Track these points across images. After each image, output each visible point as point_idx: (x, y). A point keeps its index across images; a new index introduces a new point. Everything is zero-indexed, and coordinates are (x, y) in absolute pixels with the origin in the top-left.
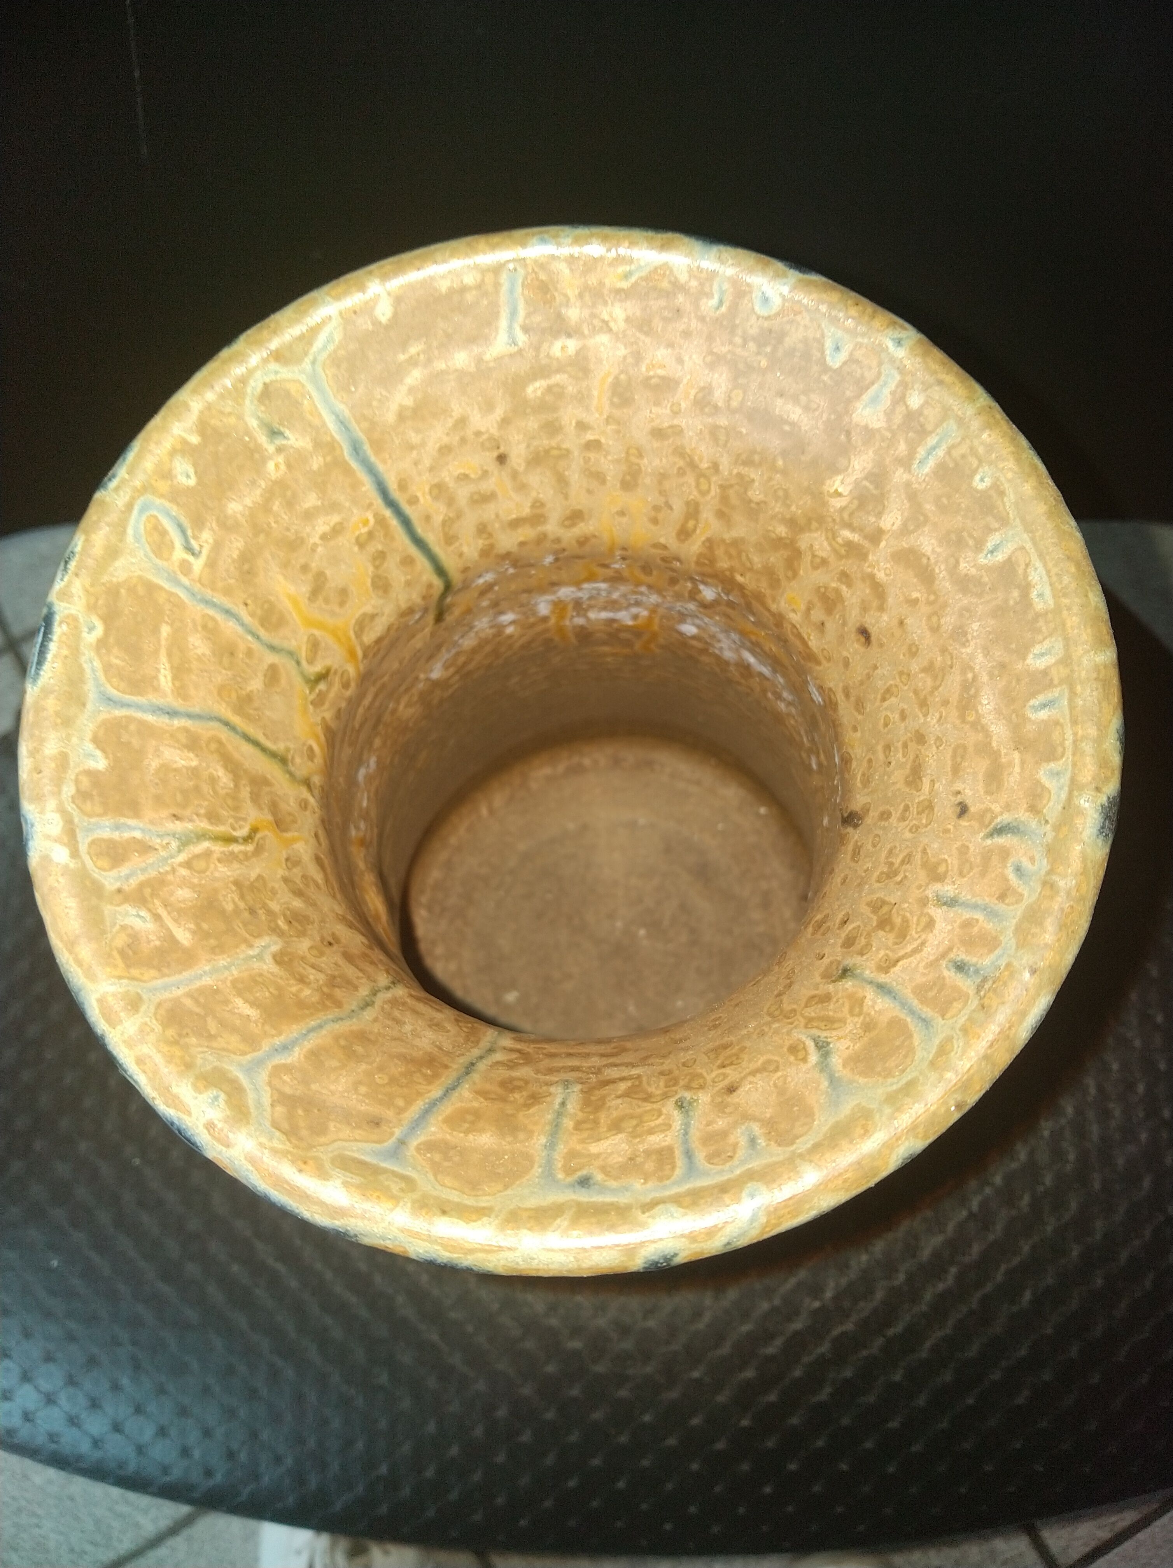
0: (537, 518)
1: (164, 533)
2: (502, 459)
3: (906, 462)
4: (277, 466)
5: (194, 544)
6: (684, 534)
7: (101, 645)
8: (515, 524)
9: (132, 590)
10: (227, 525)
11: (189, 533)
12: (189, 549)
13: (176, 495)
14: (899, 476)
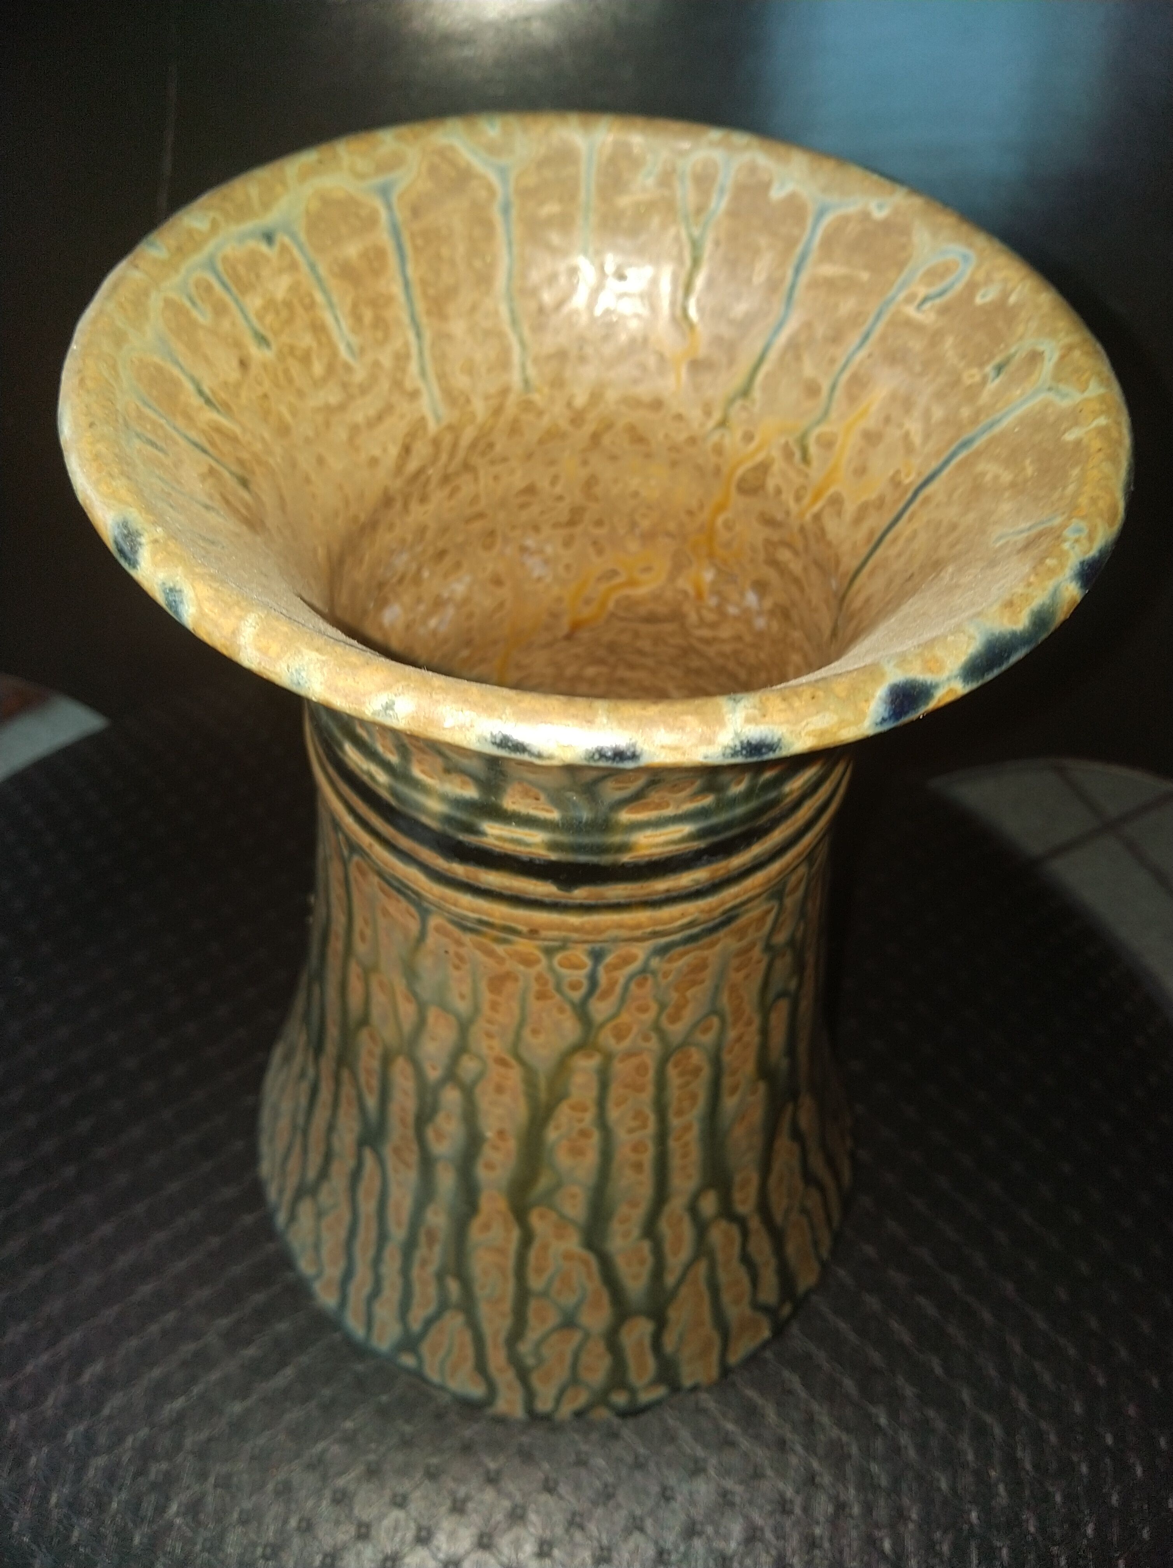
1: (942, 277)
4: (972, 376)
5: (928, 305)
7: (866, 216)
9: (904, 247)
10: (935, 338)
11: (938, 301)
12: (925, 300)
13: (972, 287)
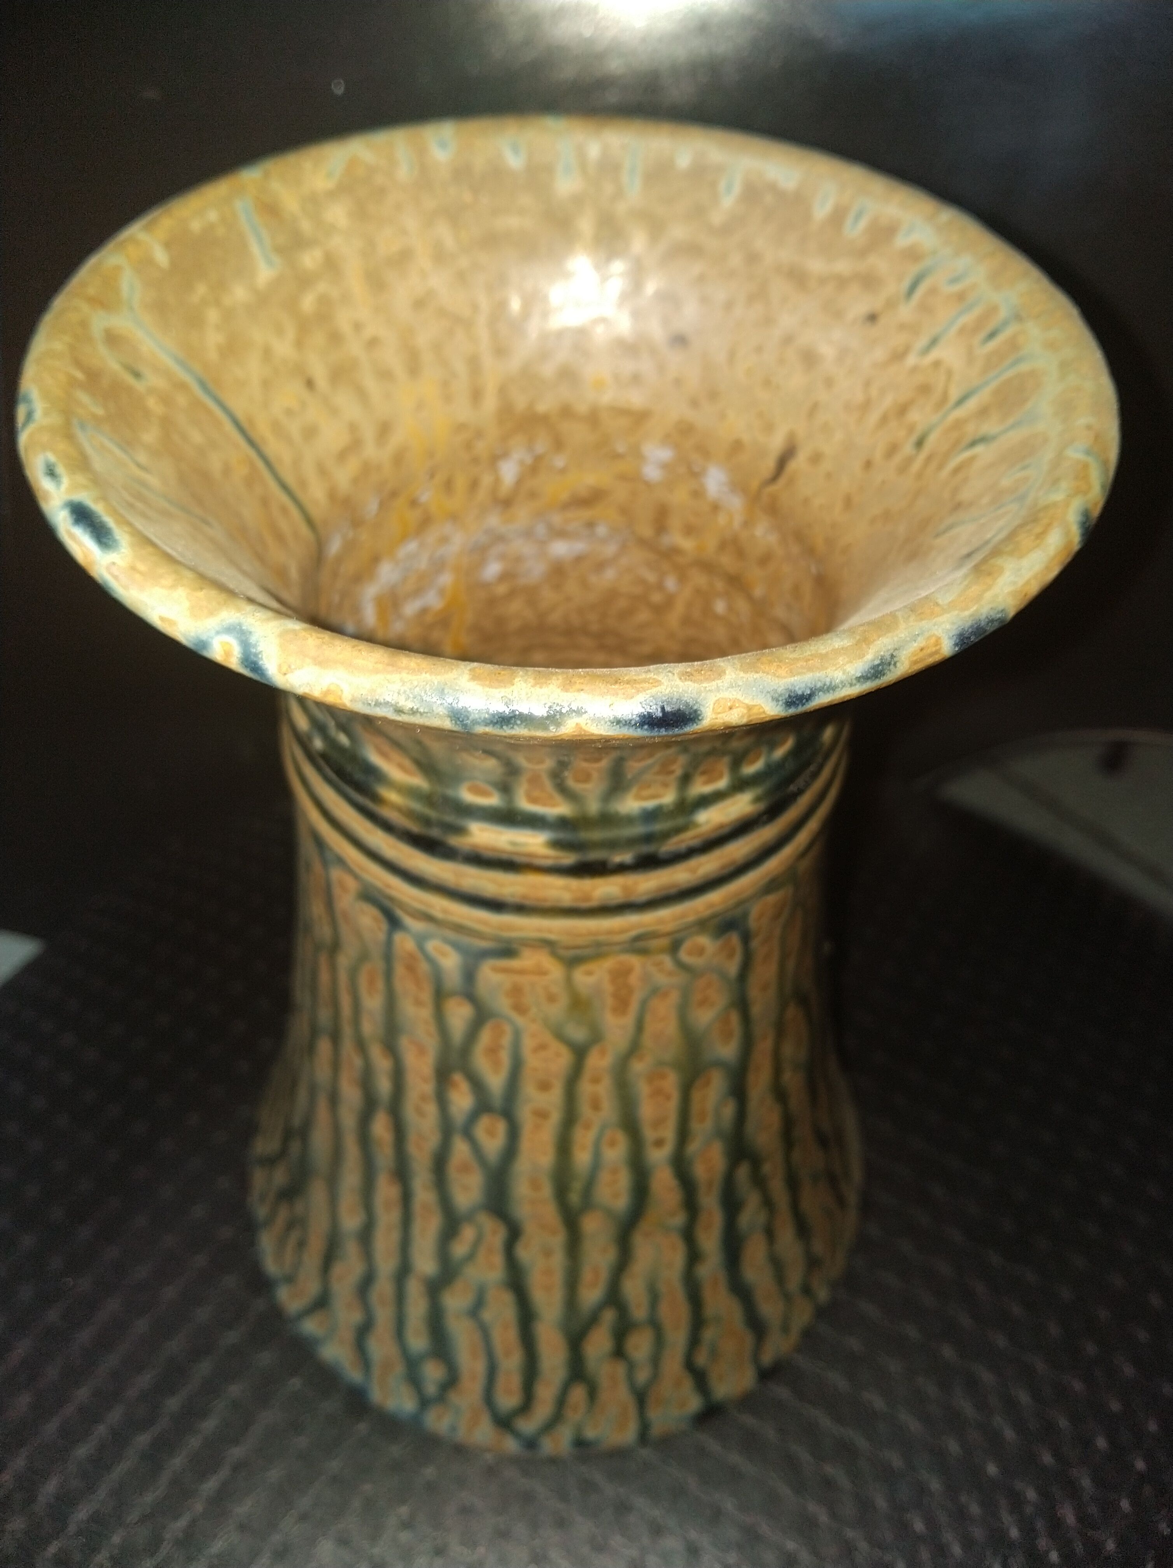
0: (355, 445)
2: (310, 384)
3: (619, 194)
6: (476, 395)
8: (342, 456)
14: (621, 208)
